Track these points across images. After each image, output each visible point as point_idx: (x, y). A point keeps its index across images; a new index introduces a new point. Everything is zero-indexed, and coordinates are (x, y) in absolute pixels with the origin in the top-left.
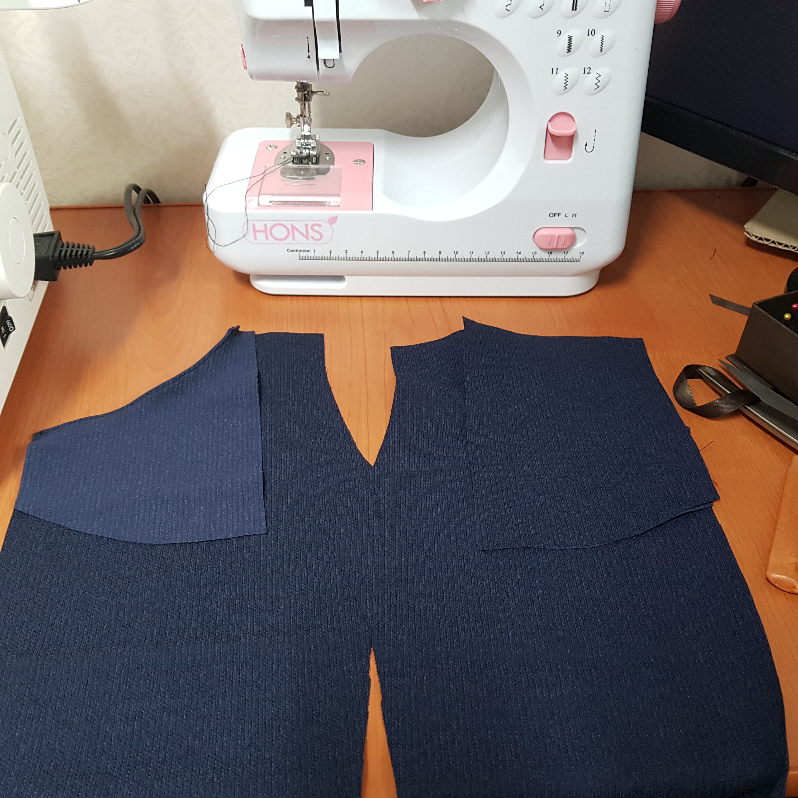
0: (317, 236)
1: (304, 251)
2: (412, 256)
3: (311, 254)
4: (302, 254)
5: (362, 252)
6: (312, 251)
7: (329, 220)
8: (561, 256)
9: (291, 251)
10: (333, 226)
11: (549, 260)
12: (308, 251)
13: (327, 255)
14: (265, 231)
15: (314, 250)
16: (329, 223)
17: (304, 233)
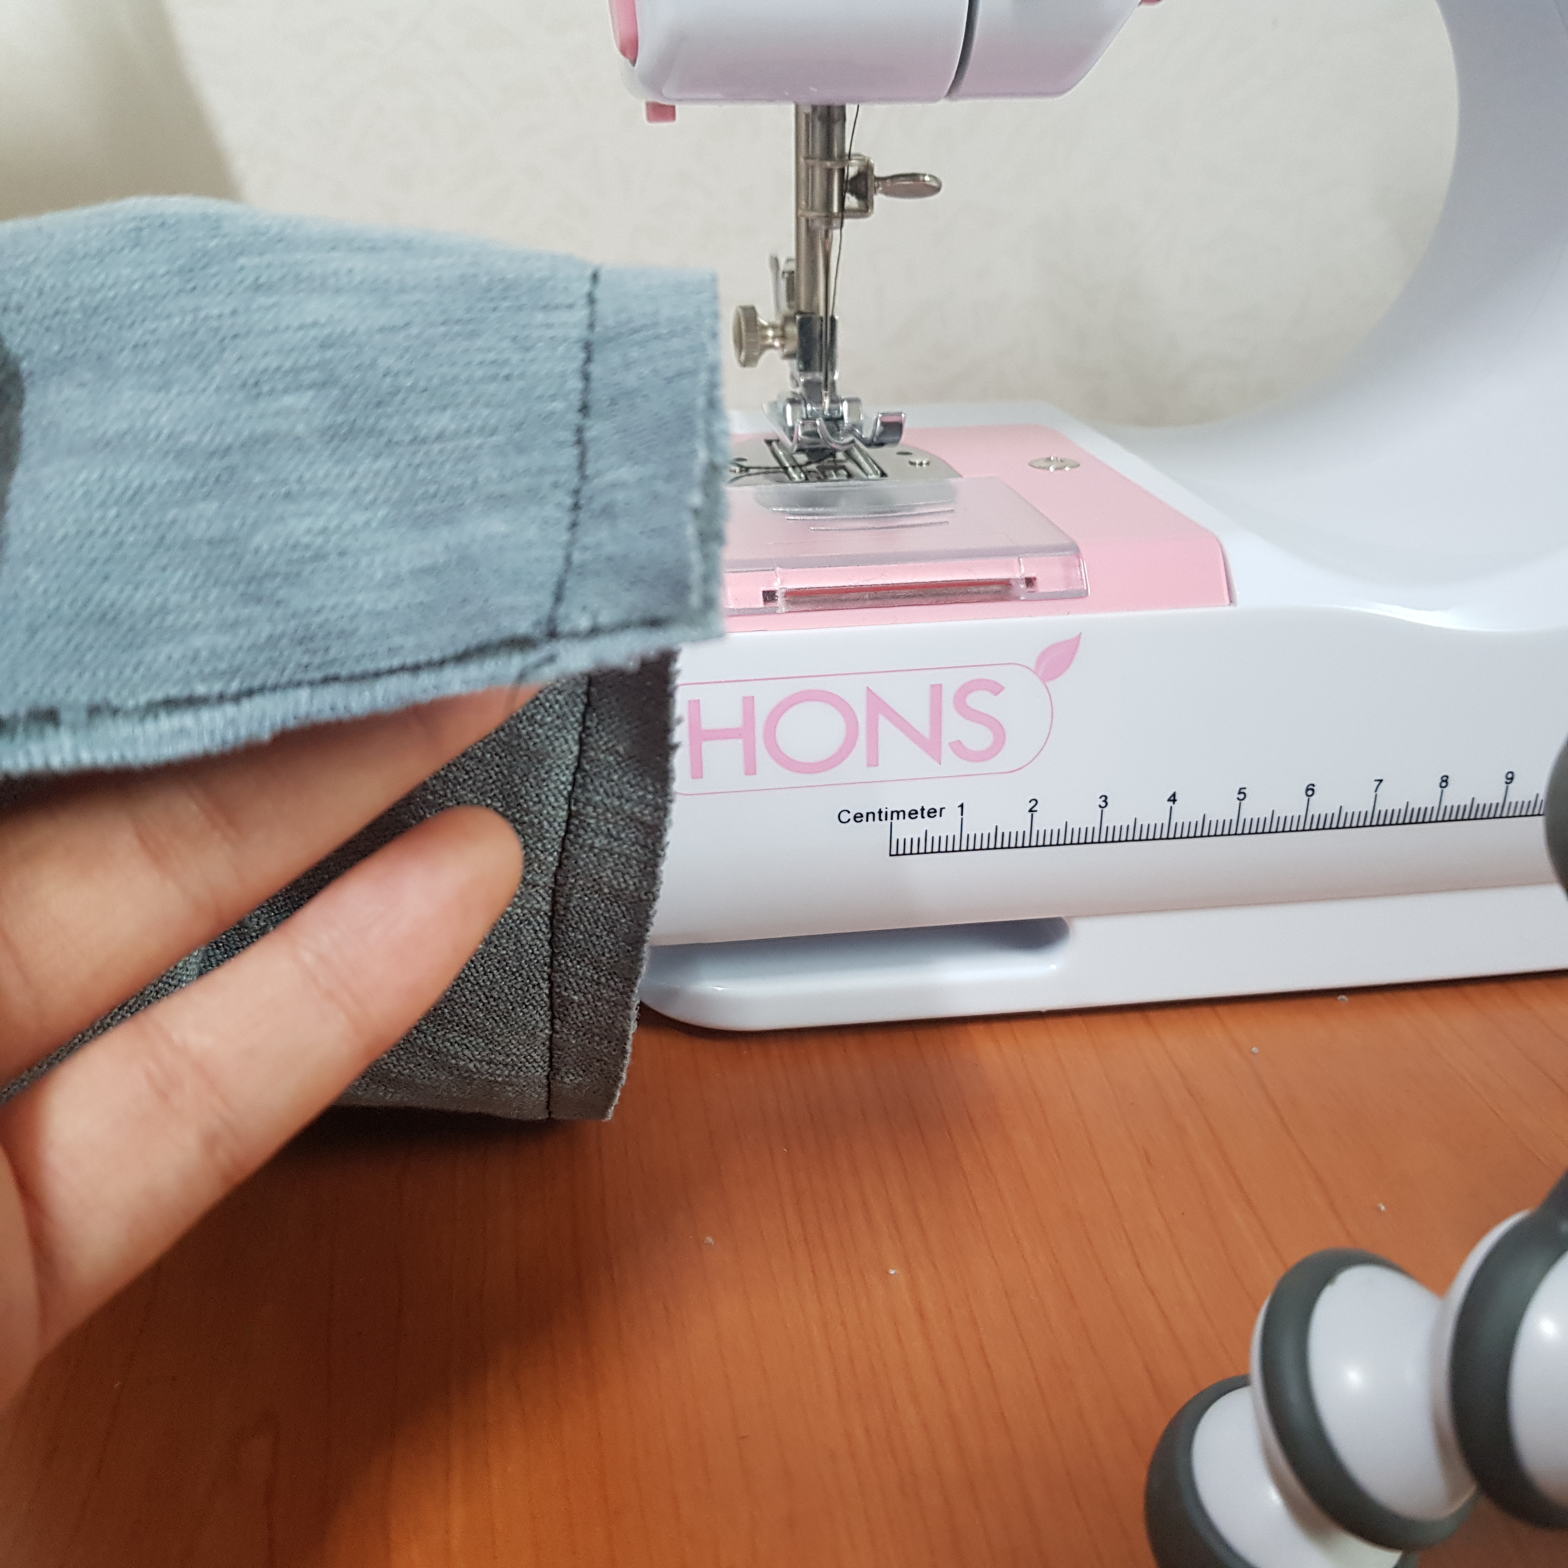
0: (979, 737)
1: (913, 814)
2: (1391, 801)
3: (940, 828)
4: (907, 830)
5: (1173, 799)
6: (951, 813)
7: (1039, 662)
9: (858, 817)
10: (1050, 684)
12: (932, 813)
13: (1016, 823)
14: (745, 732)
15: (962, 806)
16: (1035, 672)
17: (923, 725)
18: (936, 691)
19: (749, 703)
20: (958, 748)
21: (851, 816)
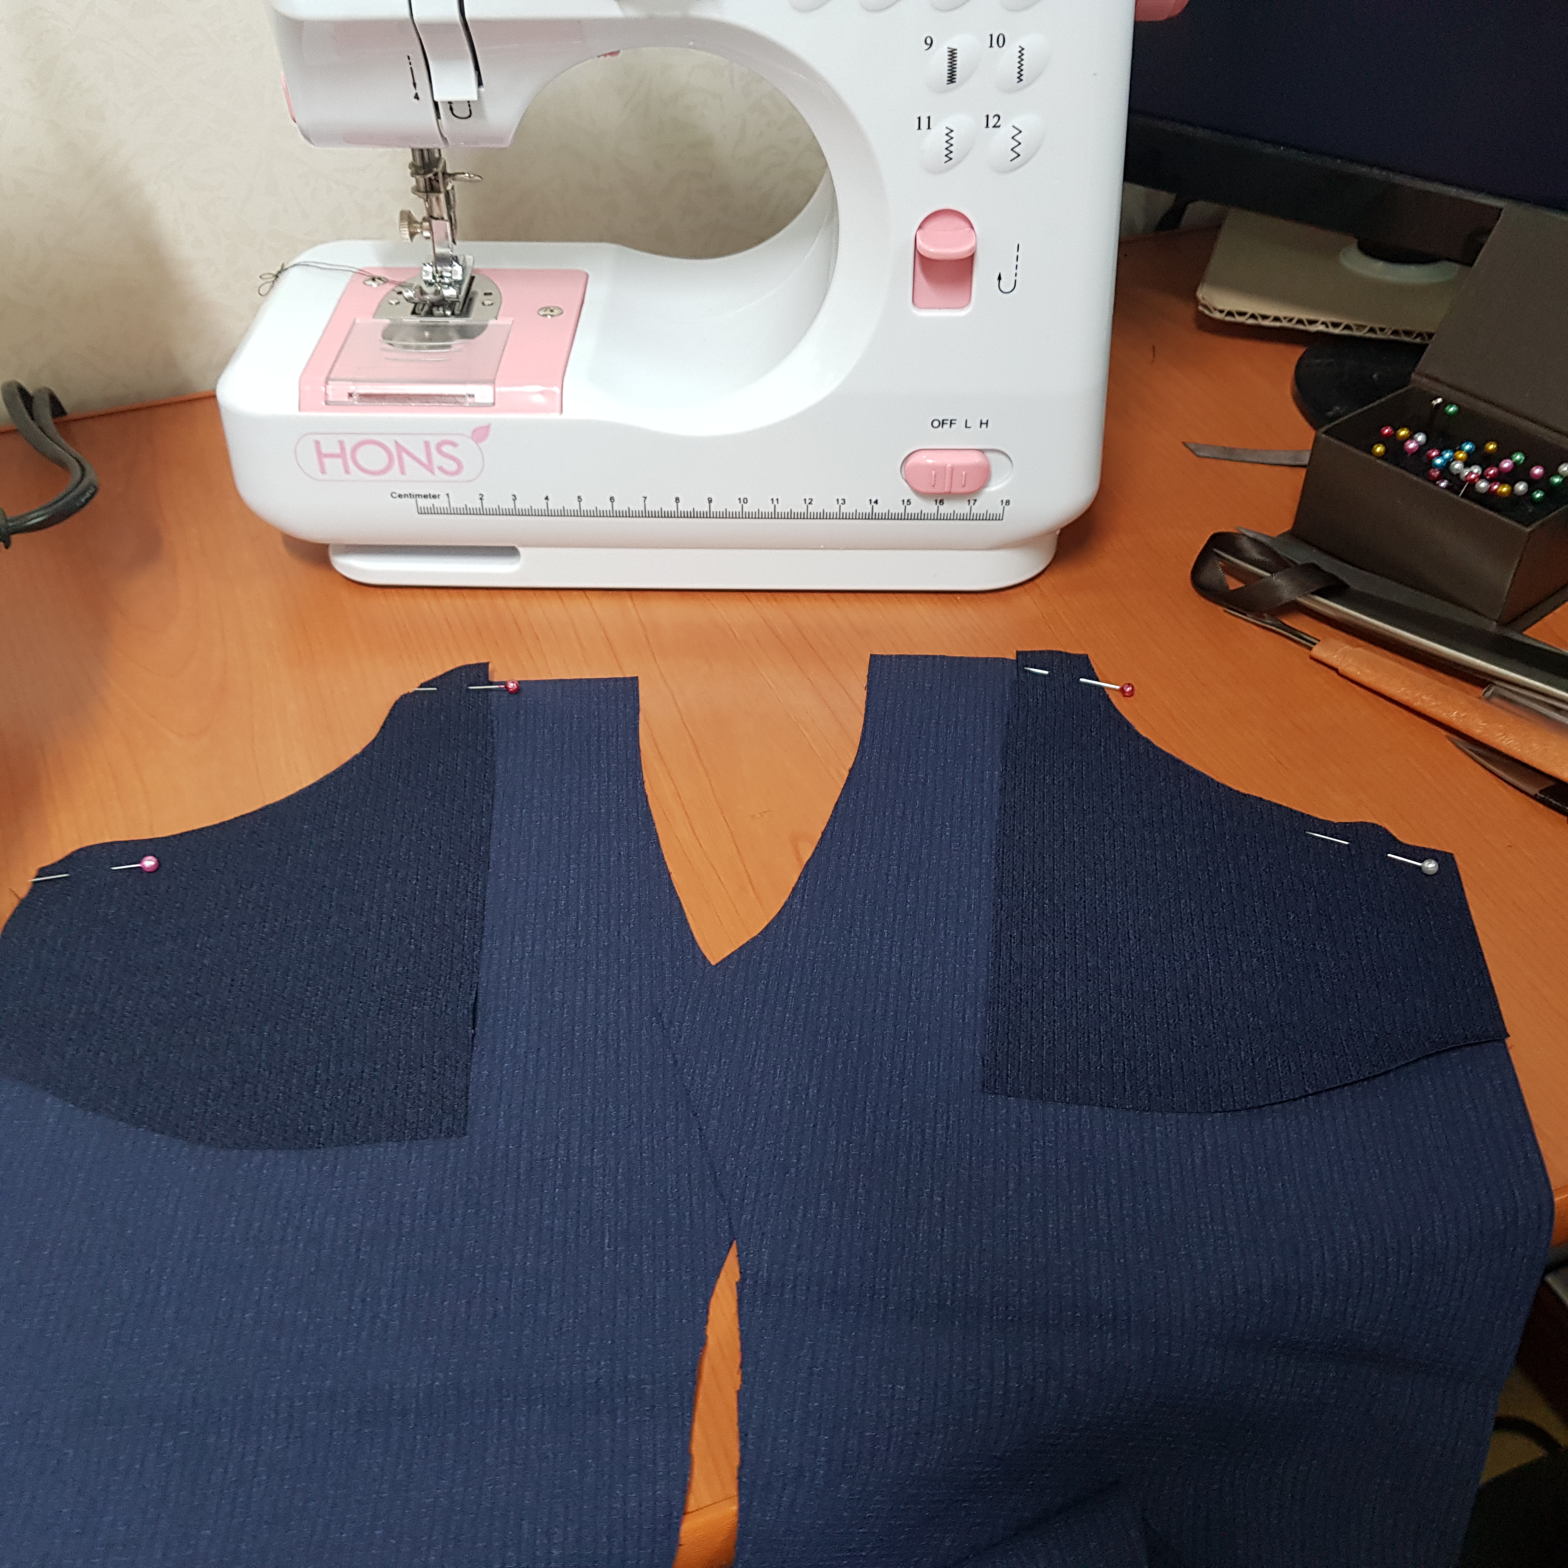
0: (451, 466)
1: (425, 496)
2: (653, 507)
3: (441, 503)
4: (423, 503)
6: (443, 498)
7: (474, 432)
8: (962, 508)
9: (400, 496)
10: (482, 445)
11: (938, 517)
12: (434, 497)
13: (475, 504)
15: (448, 495)
16: (472, 438)
17: (424, 459)
18: (427, 444)
19: (341, 443)
20: (441, 469)
21: (397, 495)
